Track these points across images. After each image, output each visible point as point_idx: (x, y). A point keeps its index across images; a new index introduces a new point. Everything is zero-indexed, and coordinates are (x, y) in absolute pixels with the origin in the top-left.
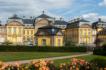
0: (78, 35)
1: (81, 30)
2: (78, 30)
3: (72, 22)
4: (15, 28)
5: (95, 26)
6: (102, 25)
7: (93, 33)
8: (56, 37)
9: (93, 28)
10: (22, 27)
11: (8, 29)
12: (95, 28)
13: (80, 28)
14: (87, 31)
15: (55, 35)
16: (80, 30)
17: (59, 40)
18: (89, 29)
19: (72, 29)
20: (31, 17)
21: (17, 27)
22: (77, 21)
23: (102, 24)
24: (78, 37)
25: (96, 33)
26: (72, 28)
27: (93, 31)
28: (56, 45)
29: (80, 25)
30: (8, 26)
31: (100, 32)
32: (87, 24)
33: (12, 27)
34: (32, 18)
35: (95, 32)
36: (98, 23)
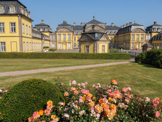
0: (129, 40)
1: (134, 35)
2: (130, 35)
3: (125, 27)
4: (65, 35)
5: (149, 31)
6: (158, 29)
7: (147, 39)
8: (100, 42)
9: (147, 33)
10: (71, 33)
11: (58, 36)
12: (150, 33)
13: (132, 33)
14: (140, 36)
15: (99, 40)
16: (132, 36)
17: (104, 46)
18: (142, 33)
19: (123, 35)
20: (82, 23)
21: (67, 33)
22: (129, 25)
23: (157, 27)
24: (129, 43)
25: (149, 39)
26: (124, 33)
27: (147, 36)
28: (100, 51)
29: (131, 30)
30: (57, 33)
31: (155, 36)
32: (140, 29)
33: (62, 33)
34: (83, 25)
35: (148, 37)
36: (153, 27)
